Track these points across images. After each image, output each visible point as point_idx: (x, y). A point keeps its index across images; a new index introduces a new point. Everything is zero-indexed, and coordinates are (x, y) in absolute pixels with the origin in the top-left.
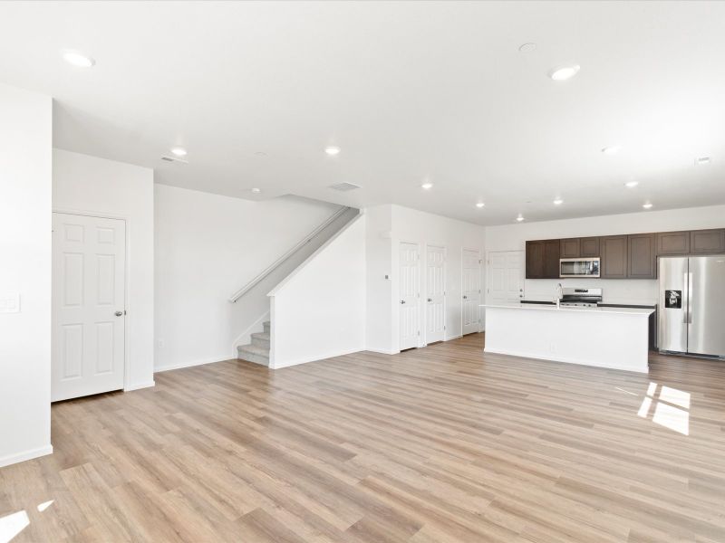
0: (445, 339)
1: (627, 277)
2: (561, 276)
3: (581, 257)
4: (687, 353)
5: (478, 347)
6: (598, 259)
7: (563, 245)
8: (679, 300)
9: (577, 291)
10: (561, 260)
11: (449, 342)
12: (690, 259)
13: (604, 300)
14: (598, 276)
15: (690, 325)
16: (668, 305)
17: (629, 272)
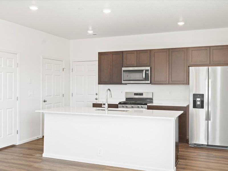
0: (18, 143)
1: (169, 84)
2: (123, 82)
3: (137, 66)
4: (208, 145)
5: (38, 150)
6: (149, 68)
7: (125, 56)
8: (202, 102)
9: (136, 94)
10: (124, 69)
11: (22, 146)
12: (210, 68)
13: (154, 101)
14: (149, 82)
15: (209, 121)
16: (195, 106)
17: (170, 80)
